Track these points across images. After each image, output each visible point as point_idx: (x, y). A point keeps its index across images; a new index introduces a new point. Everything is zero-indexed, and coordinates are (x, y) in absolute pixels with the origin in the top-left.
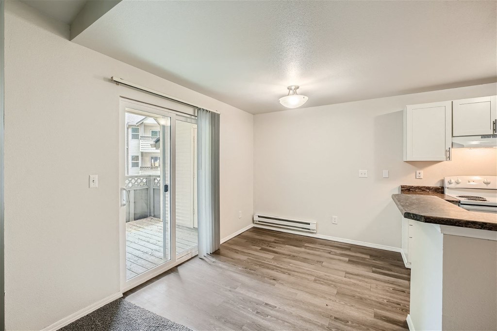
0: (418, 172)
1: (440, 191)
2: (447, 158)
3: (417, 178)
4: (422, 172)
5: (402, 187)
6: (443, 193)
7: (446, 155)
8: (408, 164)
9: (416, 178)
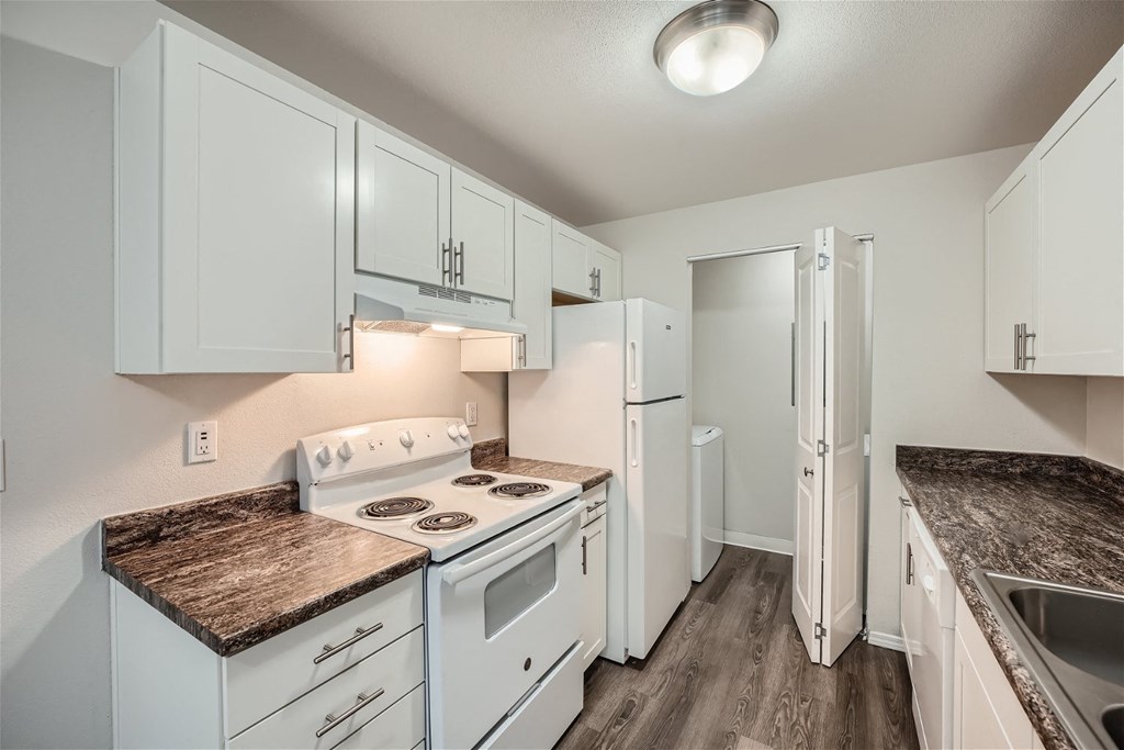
0: (196, 428)
1: (286, 501)
2: (340, 361)
3: (193, 458)
4: (213, 425)
5: (109, 530)
6: (296, 508)
7: (337, 345)
8: (141, 391)
9: (186, 462)
